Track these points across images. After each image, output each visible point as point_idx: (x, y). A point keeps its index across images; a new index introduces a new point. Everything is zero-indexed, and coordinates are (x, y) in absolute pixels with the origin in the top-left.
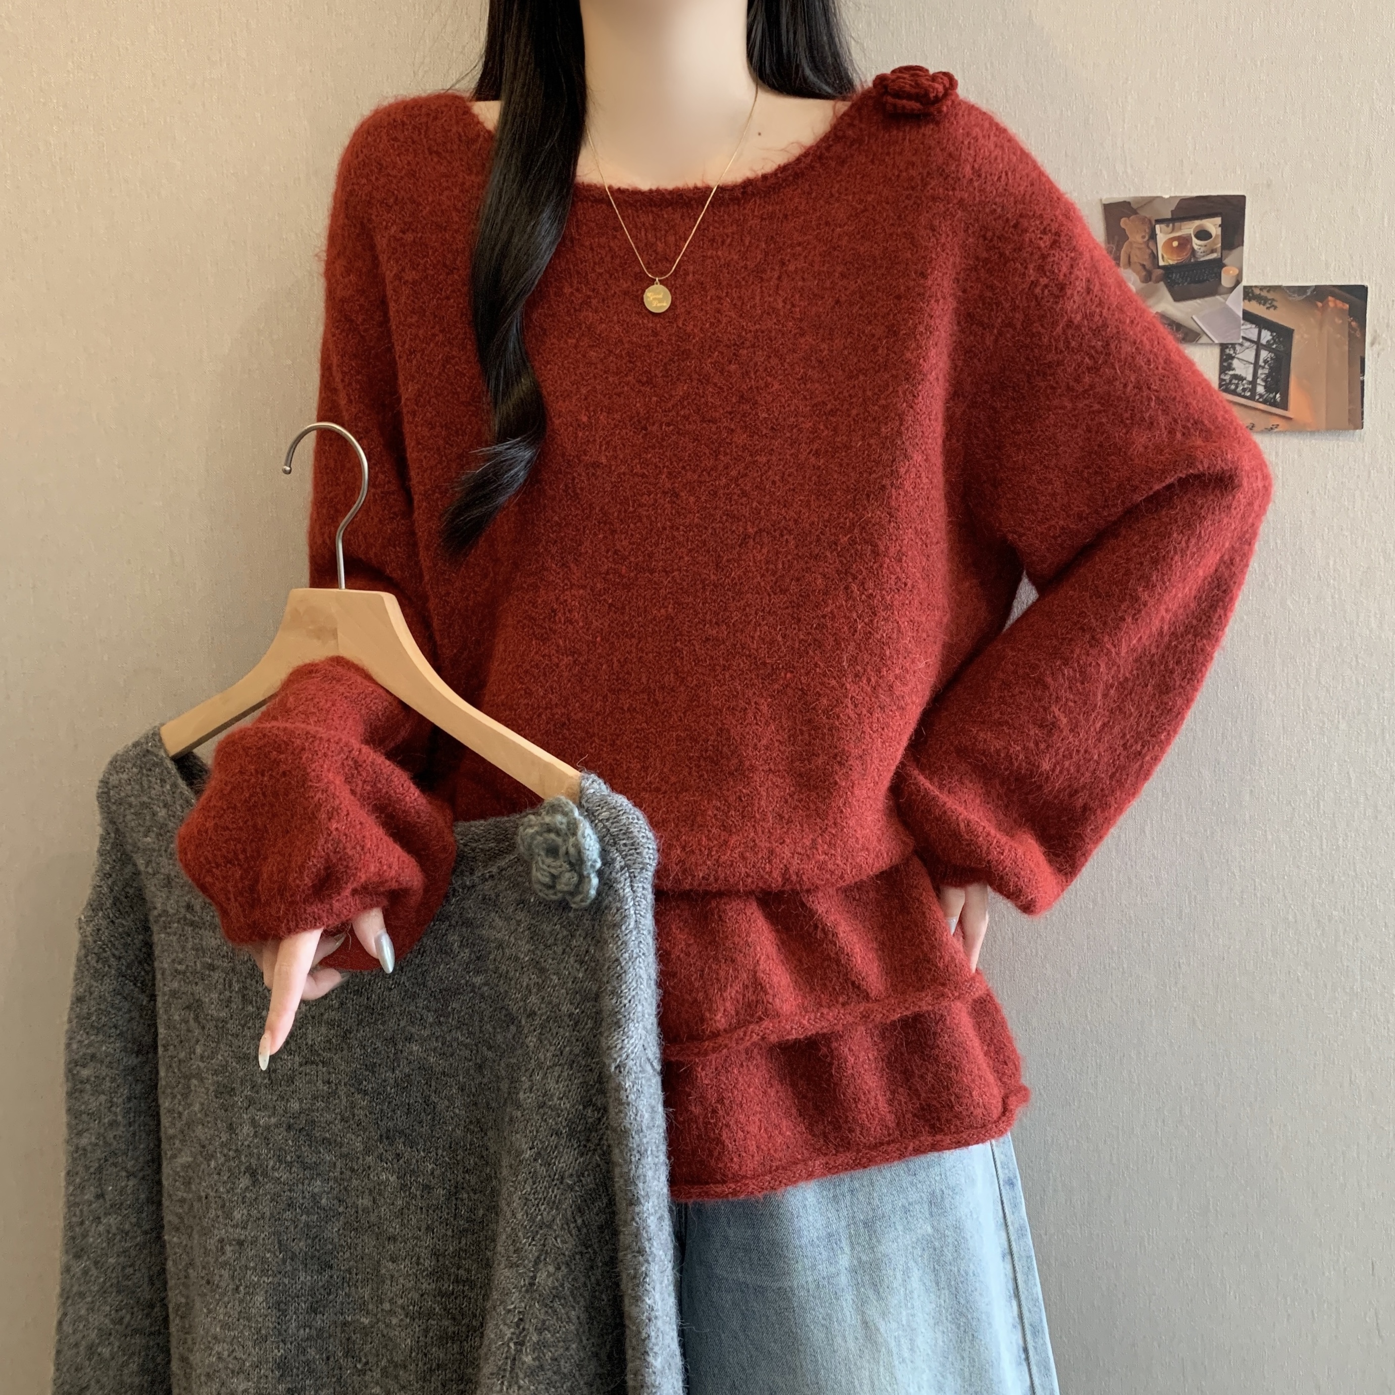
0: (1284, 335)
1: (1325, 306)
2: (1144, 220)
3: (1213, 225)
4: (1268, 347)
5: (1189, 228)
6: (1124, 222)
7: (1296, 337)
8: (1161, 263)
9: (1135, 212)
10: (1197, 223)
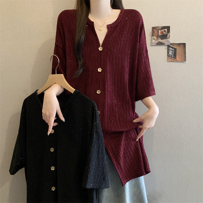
0: (175, 49)
1: (181, 45)
2: (157, 29)
3: (166, 30)
4: (173, 51)
5: (163, 30)
6: (154, 30)
7: (177, 50)
8: (159, 35)
9: (156, 28)
10: (164, 30)
